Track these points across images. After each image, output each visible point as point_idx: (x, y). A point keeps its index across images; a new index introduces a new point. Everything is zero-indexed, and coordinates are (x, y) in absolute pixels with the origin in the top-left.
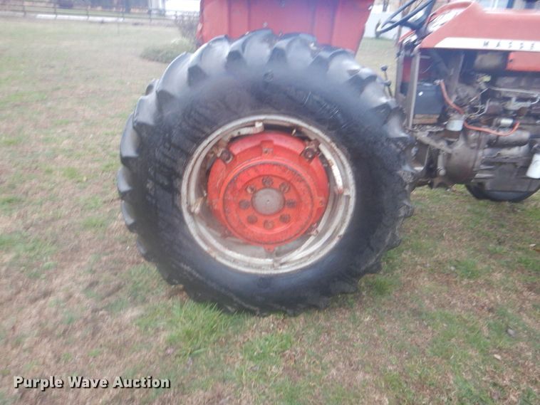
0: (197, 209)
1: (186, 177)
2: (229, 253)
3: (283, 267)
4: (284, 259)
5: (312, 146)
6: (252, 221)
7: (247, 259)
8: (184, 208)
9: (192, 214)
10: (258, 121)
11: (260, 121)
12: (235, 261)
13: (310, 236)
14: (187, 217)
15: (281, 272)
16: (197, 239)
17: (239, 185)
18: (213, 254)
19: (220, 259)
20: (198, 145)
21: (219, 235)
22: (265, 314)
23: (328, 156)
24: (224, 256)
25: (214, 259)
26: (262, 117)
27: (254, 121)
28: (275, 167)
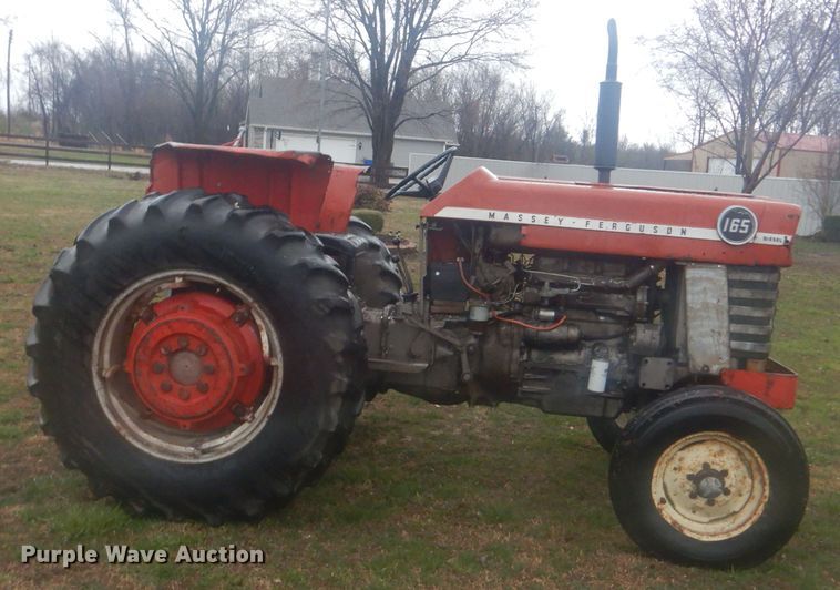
0: (107, 374)
1: (99, 334)
2: (144, 435)
3: (205, 456)
4: (206, 445)
5: (242, 310)
6: (167, 390)
7: (165, 445)
8: (94, 370)
9: (103, 379)
10: (178, 276)
11: (179, 276)
12: (148, 445)
13: (244, 422)
14: (97, 383)
15: (201, 461)
16: (106, 410)
17: (152, 343)
18: (123, 432)
19: (130, 439)
20: (115, 297)
21: (137, 414)
22: (179, 519)
23: (259, 321)
24: (136, 437)
25: (124, 438)
26: (182, 272)
27: (175, 276)
28: (192, 325)
